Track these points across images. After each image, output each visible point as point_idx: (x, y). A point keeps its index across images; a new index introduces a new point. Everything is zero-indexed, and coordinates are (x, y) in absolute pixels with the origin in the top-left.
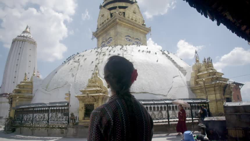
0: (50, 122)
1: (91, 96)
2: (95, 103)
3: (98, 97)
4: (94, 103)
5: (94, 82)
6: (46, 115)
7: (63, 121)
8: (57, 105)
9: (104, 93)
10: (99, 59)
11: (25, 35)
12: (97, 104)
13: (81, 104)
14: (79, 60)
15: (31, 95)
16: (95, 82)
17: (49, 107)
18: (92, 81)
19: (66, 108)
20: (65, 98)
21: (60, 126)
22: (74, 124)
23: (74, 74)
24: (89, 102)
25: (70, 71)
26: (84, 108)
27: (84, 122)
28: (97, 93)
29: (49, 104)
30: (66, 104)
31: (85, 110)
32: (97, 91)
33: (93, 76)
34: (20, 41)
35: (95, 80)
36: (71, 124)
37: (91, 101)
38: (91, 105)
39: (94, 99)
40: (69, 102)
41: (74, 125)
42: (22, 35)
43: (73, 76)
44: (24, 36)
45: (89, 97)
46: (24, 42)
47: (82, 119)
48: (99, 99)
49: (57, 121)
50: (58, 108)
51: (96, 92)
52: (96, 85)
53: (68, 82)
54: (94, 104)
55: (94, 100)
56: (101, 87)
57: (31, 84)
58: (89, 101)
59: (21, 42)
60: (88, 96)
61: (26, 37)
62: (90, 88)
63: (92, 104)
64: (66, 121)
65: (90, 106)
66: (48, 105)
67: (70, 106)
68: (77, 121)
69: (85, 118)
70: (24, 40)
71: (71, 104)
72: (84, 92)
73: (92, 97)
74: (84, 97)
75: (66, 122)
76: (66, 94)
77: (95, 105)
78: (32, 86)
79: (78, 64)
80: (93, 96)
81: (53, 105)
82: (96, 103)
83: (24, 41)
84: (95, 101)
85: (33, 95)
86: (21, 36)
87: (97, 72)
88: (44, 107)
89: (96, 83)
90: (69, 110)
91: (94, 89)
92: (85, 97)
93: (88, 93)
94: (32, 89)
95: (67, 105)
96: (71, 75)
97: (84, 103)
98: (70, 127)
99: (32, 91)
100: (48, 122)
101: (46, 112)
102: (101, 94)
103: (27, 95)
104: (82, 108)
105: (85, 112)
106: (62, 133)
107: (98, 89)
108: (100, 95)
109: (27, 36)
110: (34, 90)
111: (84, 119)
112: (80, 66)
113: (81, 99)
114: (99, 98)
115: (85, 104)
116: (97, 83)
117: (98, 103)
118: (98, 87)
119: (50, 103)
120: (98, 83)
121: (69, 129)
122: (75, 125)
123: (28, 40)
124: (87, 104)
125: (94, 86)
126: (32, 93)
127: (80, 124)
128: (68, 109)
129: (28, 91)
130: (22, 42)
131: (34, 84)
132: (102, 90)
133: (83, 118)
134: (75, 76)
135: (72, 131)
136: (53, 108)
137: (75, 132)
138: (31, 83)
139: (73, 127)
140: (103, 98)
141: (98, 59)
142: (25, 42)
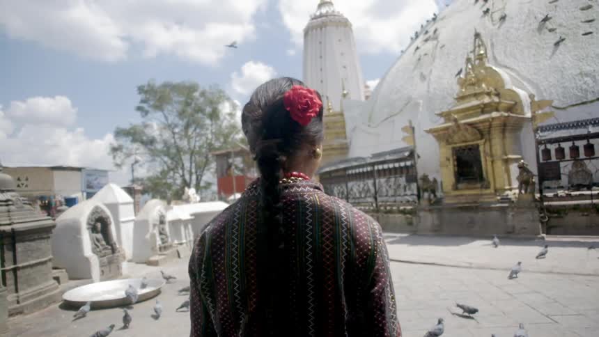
0: (379, 199)
1: (465, 124)
2: (481, 142)
3: (488, 124)
4: (479, 142)
5: (473, 84)
6: (370, 182)
7: (406, 195)
8: (388, 158)
9: (510, 109)
10: (493, 13)
11: (324, 10)
12: (488, 144)
13: (444, 150)
14: (437, 32)
15: (344, 141)
16: (478, 82)
17: (373, 164)
18: (468, 83)
19: (408, 163)
20: (404, 139)
21: (402, 208)
22: (432, 202)
23: (426, 73)
24: (464, 142)
25: (415, 68)
26: (454, 160)
27: (458, 196)
28: (483, 112)
29: (371, 158)
30: (407, 154)
31: (456, 163)
32: (484, 109)
33: (470, 66)
34: (316, 29)
35: (476, 77)
36: (424, 203)
37: (469, 137)
38: (470, 149)
39: (477, 132)
40: (415, 147)
41: (431, 205)
42: (318, 14)
43: (423, 77)
44: (321, 14)
45: (462, 127)
46: (323, 29)
47: (450, 187)
48: (492, 129)
49: (392, 196)
50: (391, 166)
51: (479, 110)
52: (481, 91)
53: (413, 96)
54: (478, 146)
55: (475, 134)
56: (498, 95)
57: (339, 117)
58: (463, 139)
59: (319, 29)
60: (458, 126)
61: (326, 16)
62: (463, 104)
63: (472, 145)
64: (412, 195)
65: (468, 153)
66: (369, 161)
67: (419, 157)
68: (439, 194)
69: (460, 186)
70: (323, 22)
71: (418, 151)
72: (446, 116)
73: (468, 127)
74: (447, 129)
75: (412, 197)
76: (404, 129)
77: (481, 149)
78: (344, 121)
79: (435, 42)
80: (470, 124)
81: (379, 159)
82: (483, 141)
83: (323, 26)
84: (479, 136)
85: (348, 141)
86: (315, 18)
87: (482, 52)
88: (363, 166)
89: (480, 86)
90: (416, 168)
91: (475, 102)
92: (450, 131)
93: (456, 116)
94: (344, 127)
95: (409, 156)
96: (417, 79)
97: (451, 146)
98: (424, 210)
99: (345, 133)
100: (376, 199)
101: (368, 178)
102: (495, 114)
103: (336, 143)
104: (448, 159)
105: (456, 169)
106: (410, 224)
107: (487, 100)
108: (493, 119)
109: (327, 12)
110: (349, 128)
111: (456, 188)
112: (438, 49)
113: (442, 136)
114: (490, 127)
115: (453, 148)
116: (484, 85)
117: (490, 140)
118: (489, 94)
119: (375, 156)
120: (487, 85)
121: (422, 214)
122: (436, 204)
123: (331, 21)
124: (460, 147)
125: (476, 95)
126: (346, 138)
127: (447, 201)
128: (413, 166)
129: (337, 133)
130: (321, 29)
131: (346, 115)
132: (498, 103)
133: (453, 186)
134: (427, 79)
135: (428, 219)
136: (380, 167)
137: (436, 222)
138: (342, 114)
139: (430, 211)
140: (505, 125)
141: (490, 12)
142: (325, 26)
